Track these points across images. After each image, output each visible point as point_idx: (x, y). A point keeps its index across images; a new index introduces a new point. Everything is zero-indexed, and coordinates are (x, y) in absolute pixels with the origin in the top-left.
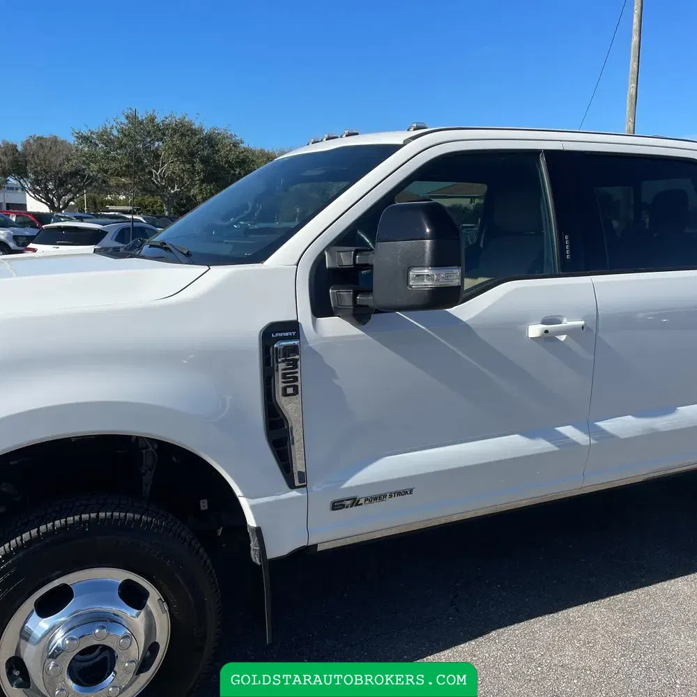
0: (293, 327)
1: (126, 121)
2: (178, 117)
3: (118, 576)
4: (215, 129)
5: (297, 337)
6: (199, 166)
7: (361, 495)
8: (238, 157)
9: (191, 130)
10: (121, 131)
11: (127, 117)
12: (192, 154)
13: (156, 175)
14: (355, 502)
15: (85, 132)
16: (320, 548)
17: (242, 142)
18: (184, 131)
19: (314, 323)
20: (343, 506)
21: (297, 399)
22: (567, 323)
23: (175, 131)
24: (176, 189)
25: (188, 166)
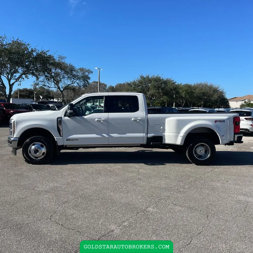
0: (61, 118)
1: (140, 78)
2: (156, 76)
3: (41, 144)
4: (168, 79)
5: (61, 119)
6: (160, 91)
7: (70, 139)
8: (173, 87)
9: (159, 79)
10: (139, 81)
11: (141, 77)
12: (159, 87)
13: (148, 94)
14: (70, 140)
15: (129, 82)
16: (67, 146)
17: (176, 82)
18: (157, 80)
19: (64, 117)
20: (68, 140)
21: (61, 126)
22: (102, 119)
23: (154, 80)
24: (154, 98)
25: (157, 91)
